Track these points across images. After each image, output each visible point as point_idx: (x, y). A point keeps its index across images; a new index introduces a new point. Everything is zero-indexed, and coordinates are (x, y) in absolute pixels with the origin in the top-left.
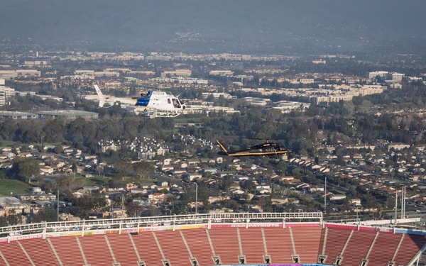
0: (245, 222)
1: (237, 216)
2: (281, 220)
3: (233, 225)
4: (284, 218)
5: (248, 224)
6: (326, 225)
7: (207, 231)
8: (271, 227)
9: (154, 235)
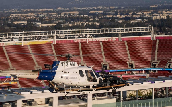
0: (86, 37)
1: (78, 32)
2: (117, 35)
3: (75, 40)
4: (120, 33)
5: (89, 39)
6: (156, 37)
7: (53, 46)
8: (109, 41)
9: (4, 49)
